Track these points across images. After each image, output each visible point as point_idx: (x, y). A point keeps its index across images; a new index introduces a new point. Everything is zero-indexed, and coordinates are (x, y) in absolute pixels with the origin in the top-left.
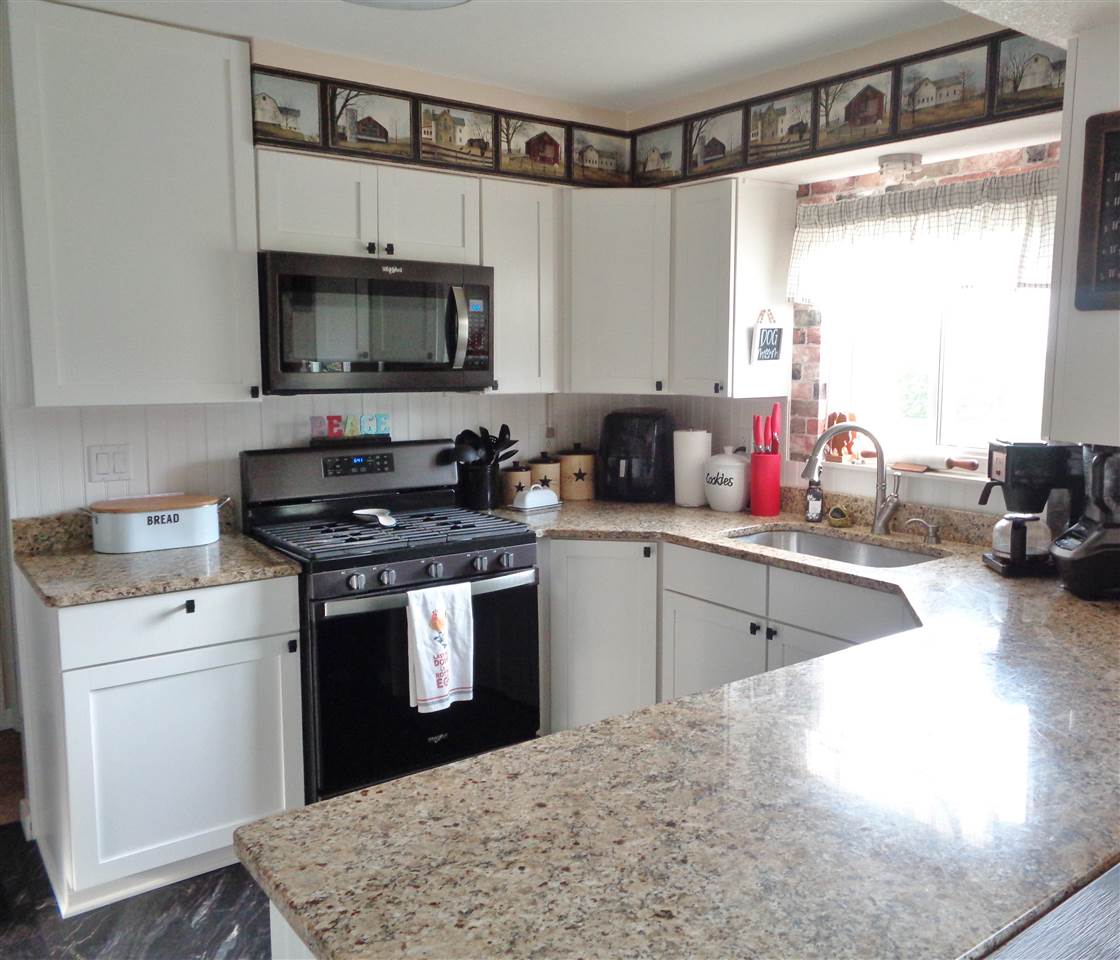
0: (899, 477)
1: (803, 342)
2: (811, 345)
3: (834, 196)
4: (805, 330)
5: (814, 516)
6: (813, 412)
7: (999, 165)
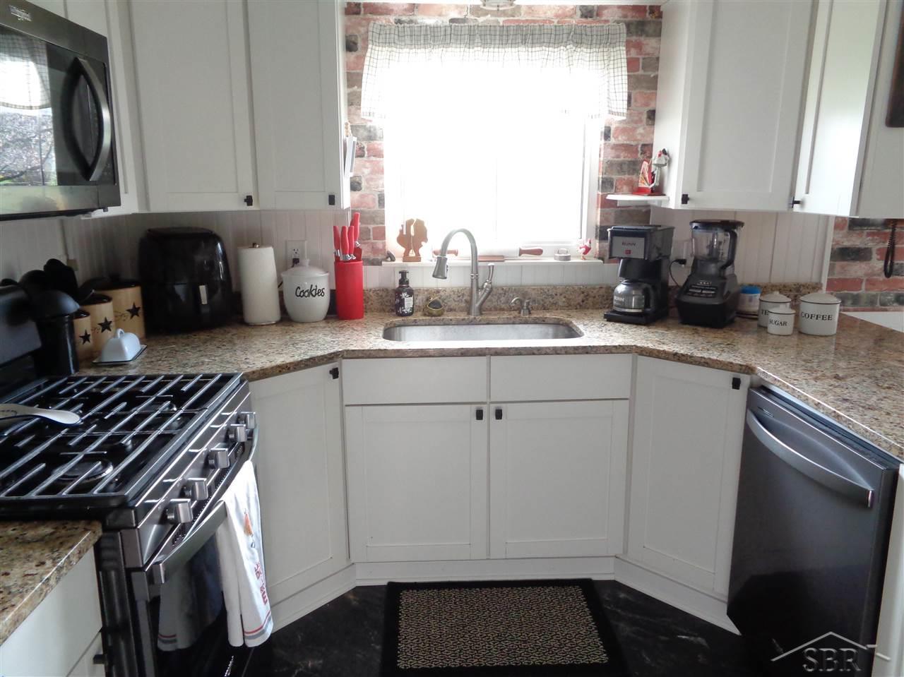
0: (493, 266)
1: (362, 156)
2: (373, 158)
4: (365, 144)
5: (408, 310)
6: (378, 220)
7: (557, 16)
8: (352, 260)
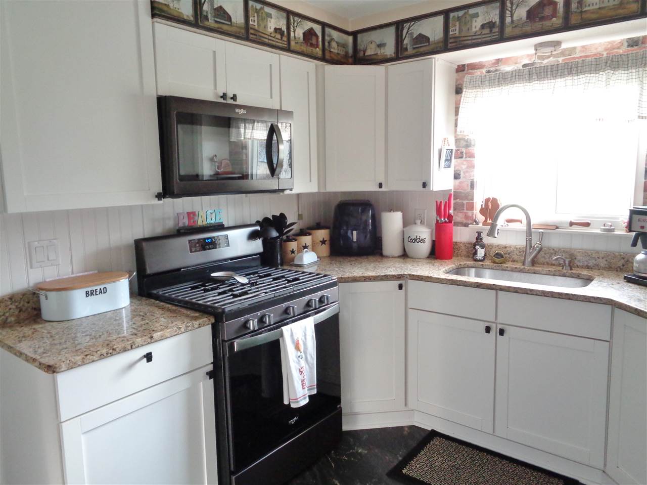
0: (542, 232)
1: (462, 157)
2: (468, 159)
3: (484, 71)
4: (464, 150)
5: (480, 258)
6: (470, 197)
7: (606, 50)
8: (446, 222)
